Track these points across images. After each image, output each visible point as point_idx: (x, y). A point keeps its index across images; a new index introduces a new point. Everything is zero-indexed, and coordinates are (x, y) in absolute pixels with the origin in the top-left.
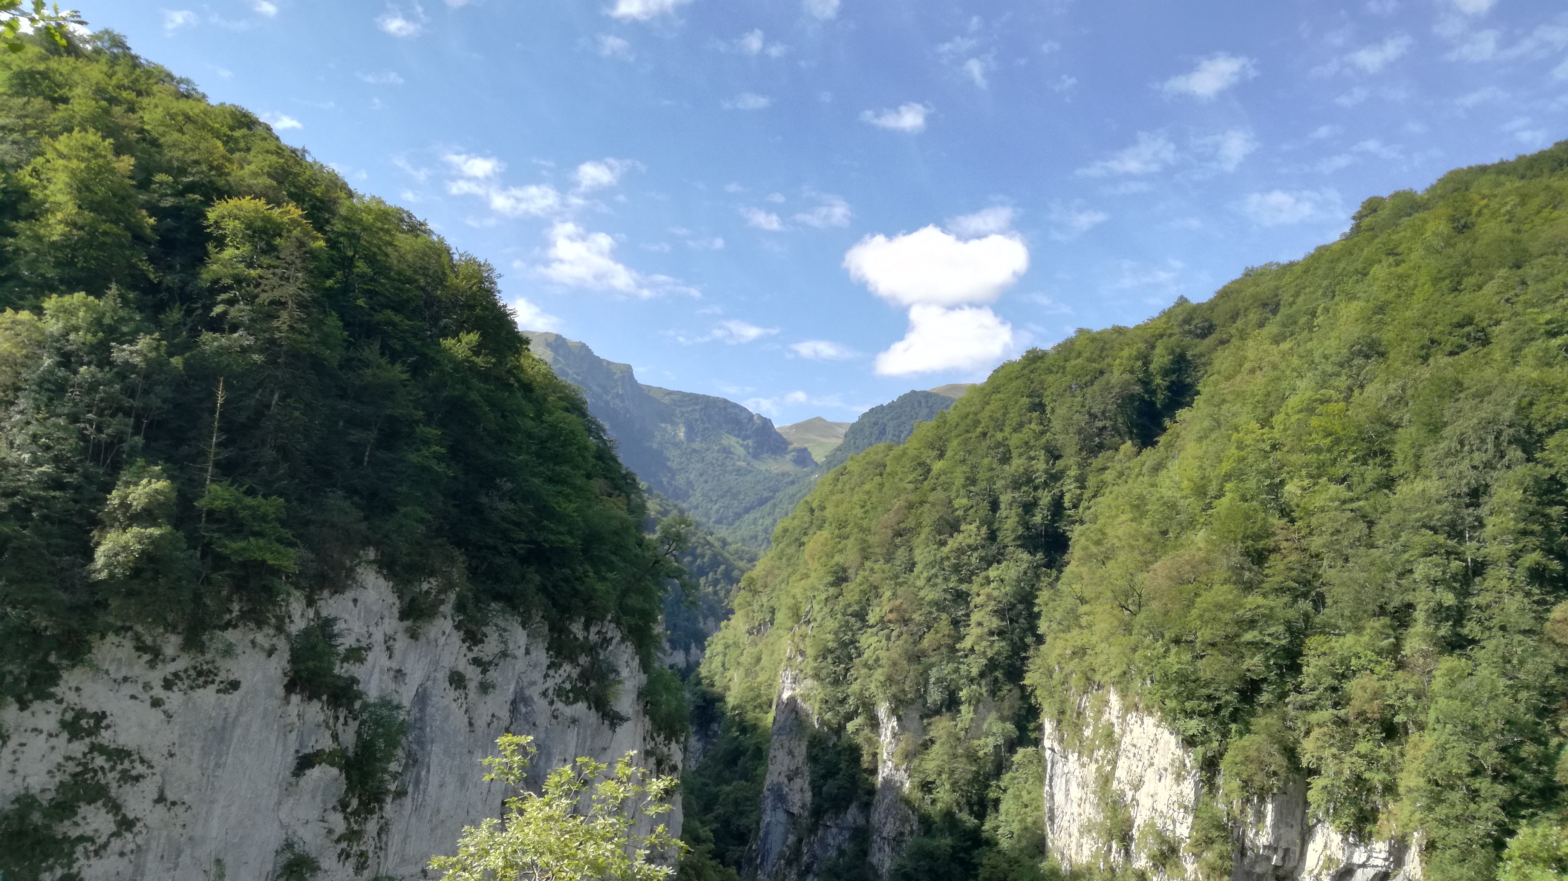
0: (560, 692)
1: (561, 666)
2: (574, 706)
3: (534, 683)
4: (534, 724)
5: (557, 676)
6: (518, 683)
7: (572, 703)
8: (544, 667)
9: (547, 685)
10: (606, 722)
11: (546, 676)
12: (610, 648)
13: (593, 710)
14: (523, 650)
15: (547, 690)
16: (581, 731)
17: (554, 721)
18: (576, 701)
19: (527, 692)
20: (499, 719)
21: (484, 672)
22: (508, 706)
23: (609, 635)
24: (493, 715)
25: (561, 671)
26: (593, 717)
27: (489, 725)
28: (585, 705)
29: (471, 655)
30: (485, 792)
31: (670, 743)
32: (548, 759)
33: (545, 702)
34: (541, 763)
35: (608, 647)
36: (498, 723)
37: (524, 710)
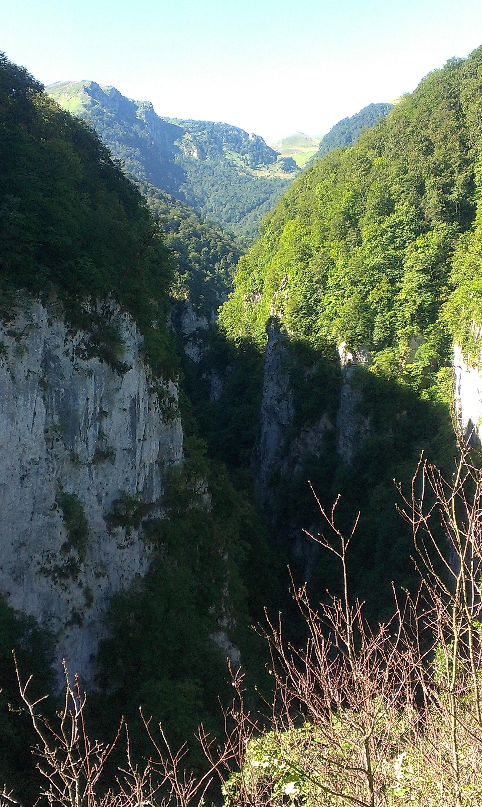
0: (78, 351)
1: (76, 332)
2: (89, 361)
3: (58, 346)
4: (62, 375)
5: (74, 340)
6: (45, 347)
7: (88, 359)
8: (64, 334)
9: (67, 347)
10: (115, 370)
11: (66, 340)
12: (113, 317)
13: (104, 362)
14: (45, 323)
15: (68, 351)
16: (97, 378)
17: (75, 372)
18: (90, 357)
19: (54, 353)
20: (33, 373)
21: (18, 340)
22: (39, 364)
23: (111, 308)
24: (29, 371)
25: (77, 336)
26: (105, 367)
27: (27, 377)
28: (98, 358)
29: (6, 329)
30: (30, 426)
31: (167, 383)
32: (75, 399)
33: (68, 359)
34: (71, 402)
35: (111, 316)
36: (34, 376)
37: (53, 366)
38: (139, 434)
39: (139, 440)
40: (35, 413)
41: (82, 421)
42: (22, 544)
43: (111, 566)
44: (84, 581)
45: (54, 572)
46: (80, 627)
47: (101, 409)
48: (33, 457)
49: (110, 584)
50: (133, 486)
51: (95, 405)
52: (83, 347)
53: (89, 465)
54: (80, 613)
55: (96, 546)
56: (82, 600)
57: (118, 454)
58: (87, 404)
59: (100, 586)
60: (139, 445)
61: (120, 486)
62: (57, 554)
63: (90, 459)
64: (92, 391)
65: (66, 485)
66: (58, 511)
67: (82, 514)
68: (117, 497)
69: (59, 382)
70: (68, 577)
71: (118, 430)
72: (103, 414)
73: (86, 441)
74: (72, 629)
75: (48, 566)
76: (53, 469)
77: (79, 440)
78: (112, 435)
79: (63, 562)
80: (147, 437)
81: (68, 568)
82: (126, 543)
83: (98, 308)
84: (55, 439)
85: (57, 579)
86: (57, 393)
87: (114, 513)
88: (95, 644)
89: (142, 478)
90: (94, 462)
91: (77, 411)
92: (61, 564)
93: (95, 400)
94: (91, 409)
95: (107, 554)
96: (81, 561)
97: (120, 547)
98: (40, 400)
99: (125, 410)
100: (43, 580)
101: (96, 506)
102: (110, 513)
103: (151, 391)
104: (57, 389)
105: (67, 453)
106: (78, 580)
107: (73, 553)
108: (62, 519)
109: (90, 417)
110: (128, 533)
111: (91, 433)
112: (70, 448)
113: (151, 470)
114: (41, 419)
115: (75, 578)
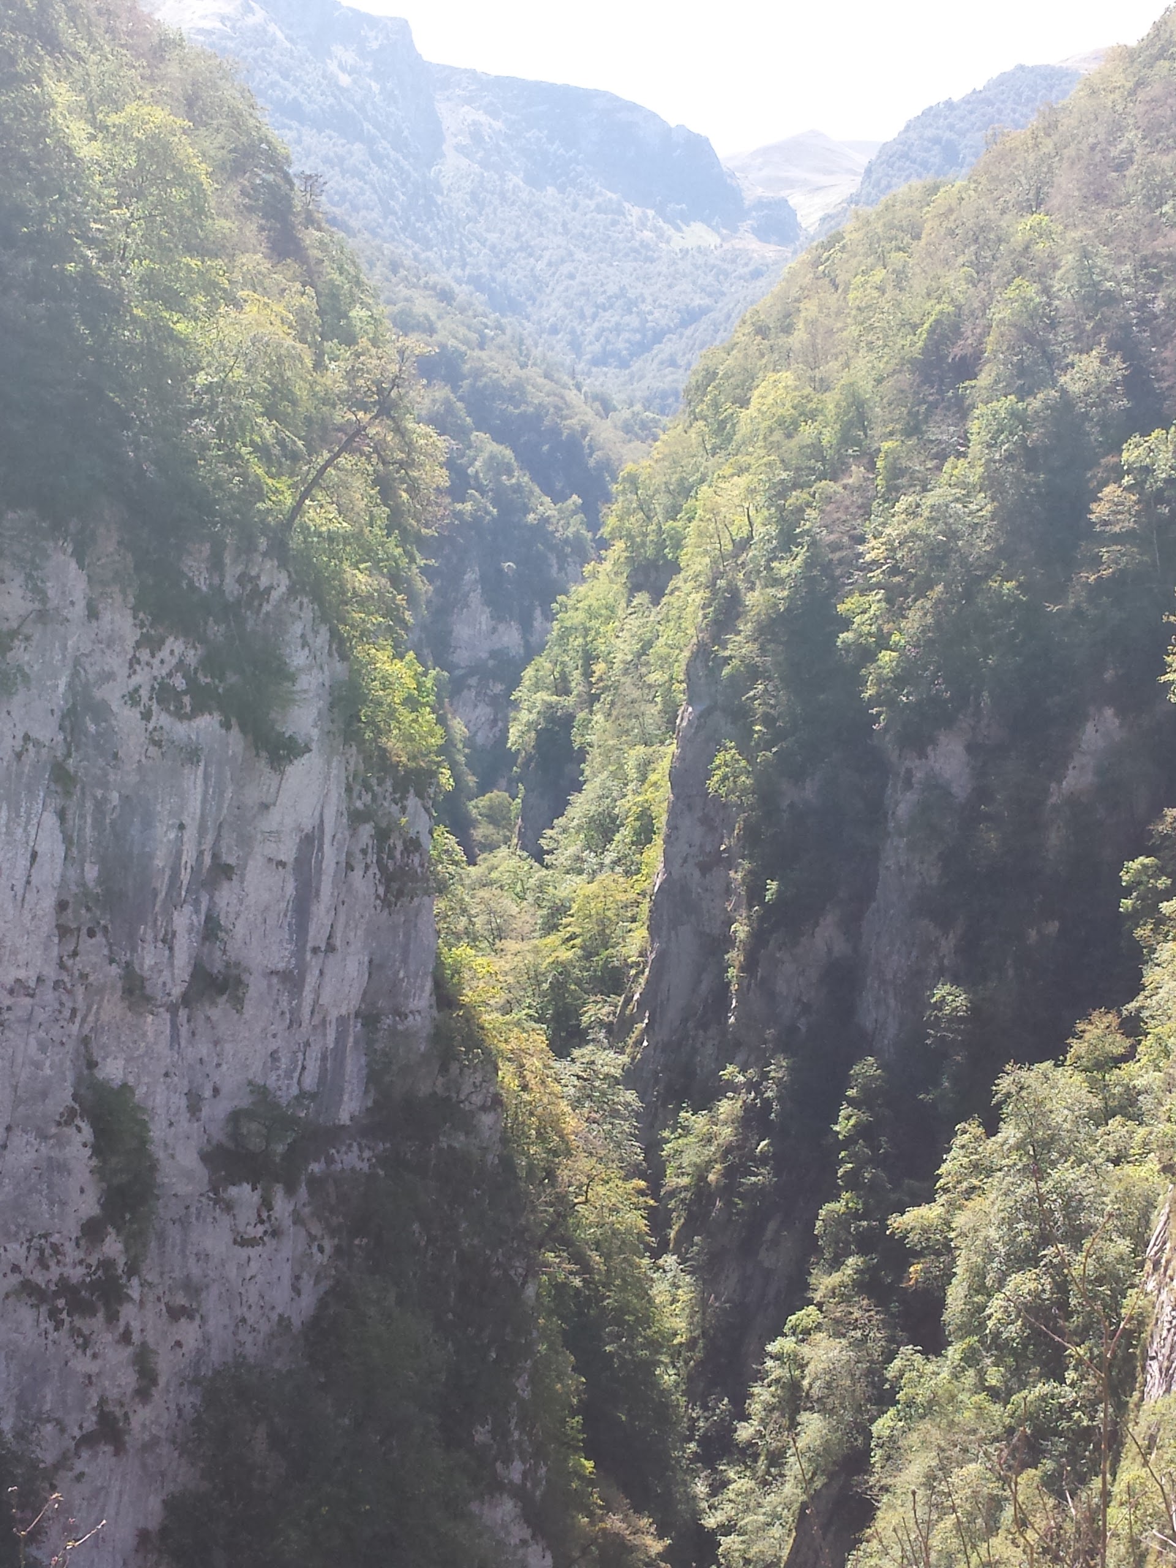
0: (164, 694)
1: (162, 641)
2: (194, 723)
3: (108, 677)
4: (115, 756)
5: (156, 662)
6: (75, 674)
7: (190, 717)
8: (130, 643)
9: (136, 679)
10: (264, 754)
11: (134, 661)
12: (267, 608)
13: (235, 731)
14: (80, 609)
15: (136, 690)
16: (212, 770)
17: (153, 751)
18: (196, 712)
19: (98, 694)
20: (37, 744)
22: (54, 722)
23: (264, 582)
24: (27, 738)
25: (164, 653)
26: (236, 743)
27: (19, 756)
28: (217, 717)
30: (20, 888)
31: (404, 798)
32: (148, 823)
33: (134, 714)
34: (134, 832)
35: (261, 605)
36: (38, 753)
37: (92, 728)
38: (316, 935)
39: (315, 950)
40: (34, 855)
41: (162, 885)
43: (214, 1290)
44: (136, 1325)
45: (57, 1295)
46: (116, 1453)
47: (215, 856)
48: (22, 974)
49: (207, 1340)
50: (289, 1074)
51: (200, 843)
52: (179, 683)
53: (173, 1009)
54: (118, 1412)
55: (174, 1233)
56: (128, 1379)
57: (256, 986)
58: (180, 840)
59: (179, 1344)
60: (314, 963)
61: (255, 1070)
62: (69, 1247)
63: (177, 991)
64: (195, 804)
65: (104, 1059)
66: (79, 1129)
67: (144, 1141)
68: (245, 1101)
69: (106, 775)
70: (94, 1314)
71: (260, 919)
72: (222, 871)
73: (168, 940)
74: (94, 1456)
75: (39, 1278)
76: (74, 1011)
77: (149, 937)
78: (240, 931)
79: (81, 1270)
80: (338, 942)
81: (93, 1286)
82: (260, 1229)
83: (228, 580)
84: (84, 931)
85: (64, 1315)
86: (100, 805)
87: (230, 1145)
88: (154, 1503)
89: (315, 1052)
90: (186, 1000)
91: (151, 857)
92: (76, 1274)
93: (202, 830)
94: (188, 857)
95: (203, 1257)
96: (132, 1270)
97: (243, 1242)
98: (50, 820)
99: (281, 864)
100: (26, 1315)
101: (184, 1124)
102: (220, 1146)
103: (357, 818)
104: (99, 793)
105: (114, 970)
106: (122, 1323)
107: (113, 1246)
108: (88, 1152)
109: (185, 877)
110: (267, 1203)
111: (184, 920)
112: (125, 957)
113: (341, 1038)
114: (50, 871)
115: (112, 1318)
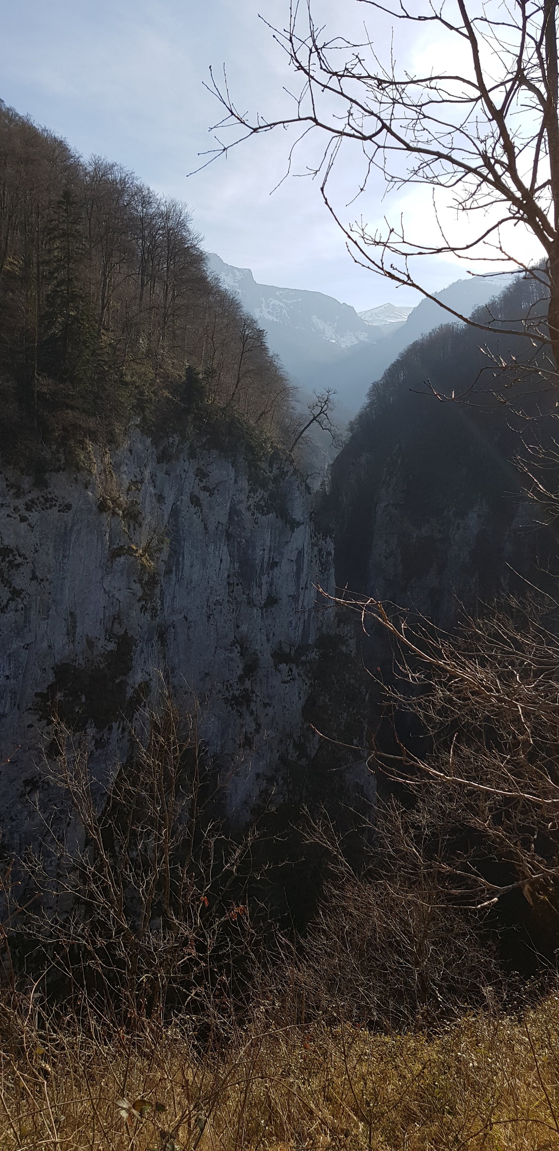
0: (258, 507)
1: (257, 490)
2: (268, 516)
3: (242, 502)
4: (244, 528)
5: (255, 497)
6: (232, 502)
7: (266, 515)
8: (247, 491)
9: (249, 503)
10: (288, 526)
11: (248, 497)
12: (287, 478)
13: (280, 518)
14: (233, 481)
15: (250, 506)
16: (273, 531)
17: (255, 526)
18: (268, 513)
19: (238, 507)
20: (222, 524)
21: (211, 495)
22: (227, 517)
23: (285, 469)
24: (219, 523)
25: (258, 494)
26: (279, 522)
27: (217, 528)
28: (275, 515)
29: (202, 485)
30: (217, 570)
31: (326, 538)
32: (254, 549)
33: (249, 514)
34: (250, 552)
35: (285, 477)
36: (222, 527)
37: (236, 519)
38: (302, 583)
39: (302, 588)
40: (221, 560)
41: (258, 569)
42: (207, 674)
43: (277, 698)
44: (254, 709)
45: (232, 700)
46: (250, 749)
47: (273, 559)
48: (218, 598)
49: (275, 713)
50: (295, 629)
51: (269, 555)
53: (261, 608)
55: (265, 679)
56: (254, 726)
57: (285, 600)
58: (263, 554)
59: (267, 715)
60: (302, 593)
61: (285, 629)
62: (235, 684)
63: (263, 603)
64: (268, 543)
65: (242, 625)
66: (236, 647)
67: (255, 651)
68: (282, 638)
69: (241, 534)
70: (243, 706)
71: (286, 579)
72: (274, 565)
73: (260, 587)
74: (244, 750)
75: (227, 694)
76: (233, 610)
77: (255, 586)
78: (280, 583)
79: (239, 692)
80: (308, 586)
81: (243, 697)
82: (289, 678)
83: (274, 469)
84: (235, 584)
85: (235, 706)
86: (239, 543)
87: (279, 651)
88: (261, 765)
89: (302, 622)
90: (266, 605)
91: (255, 560)
92: (237, 693)
93: (270, 551)
94: (266, 559)
95: (273, 687)
96: (253, 691)
97: (284, 682)
98: (226, 549)
99: (292, 561)
100: (224, 706)
101: (266, 645)
102: (276, 652)
103: (313, 545)
104: (239, 540)
105: (245, 596)
106: (251, 708)
107: (248, 684)
108: (239, 654)
109: (265, 566)
110: (291, 670)
111: (265, 579)
112: (247, 592)
113: (309, 616)
114: (226, 565)
115: (248, 706)
